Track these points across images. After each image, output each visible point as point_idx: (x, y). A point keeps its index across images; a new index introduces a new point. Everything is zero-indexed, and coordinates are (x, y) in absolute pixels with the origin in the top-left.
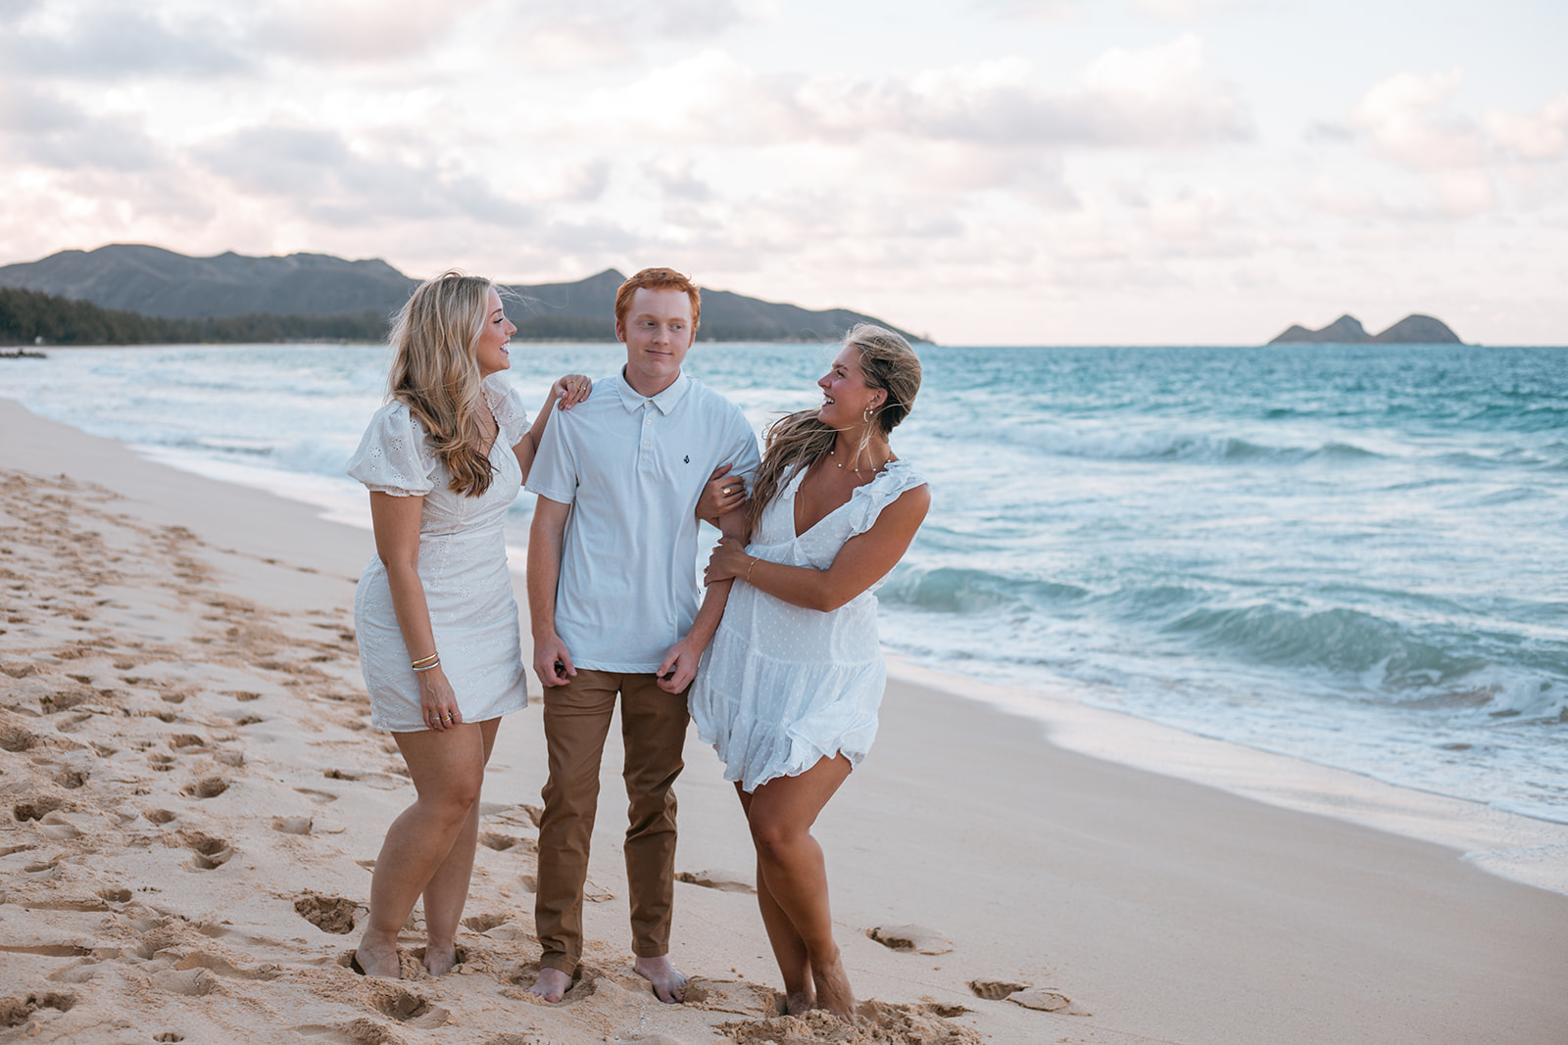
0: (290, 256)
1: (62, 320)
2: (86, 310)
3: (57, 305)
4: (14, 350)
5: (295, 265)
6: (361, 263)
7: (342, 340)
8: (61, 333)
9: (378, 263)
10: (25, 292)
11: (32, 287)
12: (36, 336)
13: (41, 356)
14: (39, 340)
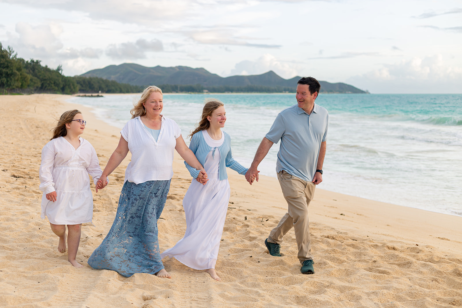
0: (176, 67)
1: (107, 86)
2: (114, 83)
3: (105, 82)
4: (90, 95)
5: (178, 70)
6: (197, 69)
7: (190, 92)
8: (106, 90)
9: (202, 69)
10: (97, 78)
11: (99, 76)
12: (99, 91)
13: (102, 96)
14: (100, 92)
